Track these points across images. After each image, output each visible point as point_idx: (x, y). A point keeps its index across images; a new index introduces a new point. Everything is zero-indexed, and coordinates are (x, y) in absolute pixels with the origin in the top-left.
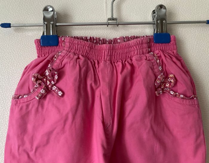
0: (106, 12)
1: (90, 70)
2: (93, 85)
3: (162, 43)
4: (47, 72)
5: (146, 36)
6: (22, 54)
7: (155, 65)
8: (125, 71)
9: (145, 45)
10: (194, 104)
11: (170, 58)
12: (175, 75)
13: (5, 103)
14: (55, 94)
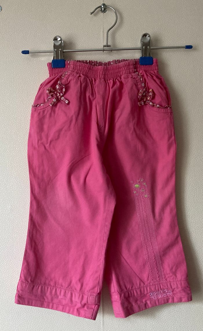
0: (103, 40)
1: (89, 85)
2: (91, 97)
3: (146, 65)
4: (58, 86)
5: (134, 59)
6: (37, 75)
7: (138, 82)
8: (115, 86)
9: (131, 67)
10: (167, 112)
11: (151, 77)
12: (154, 90)
13: (25, 112)
14: (63, 102)
